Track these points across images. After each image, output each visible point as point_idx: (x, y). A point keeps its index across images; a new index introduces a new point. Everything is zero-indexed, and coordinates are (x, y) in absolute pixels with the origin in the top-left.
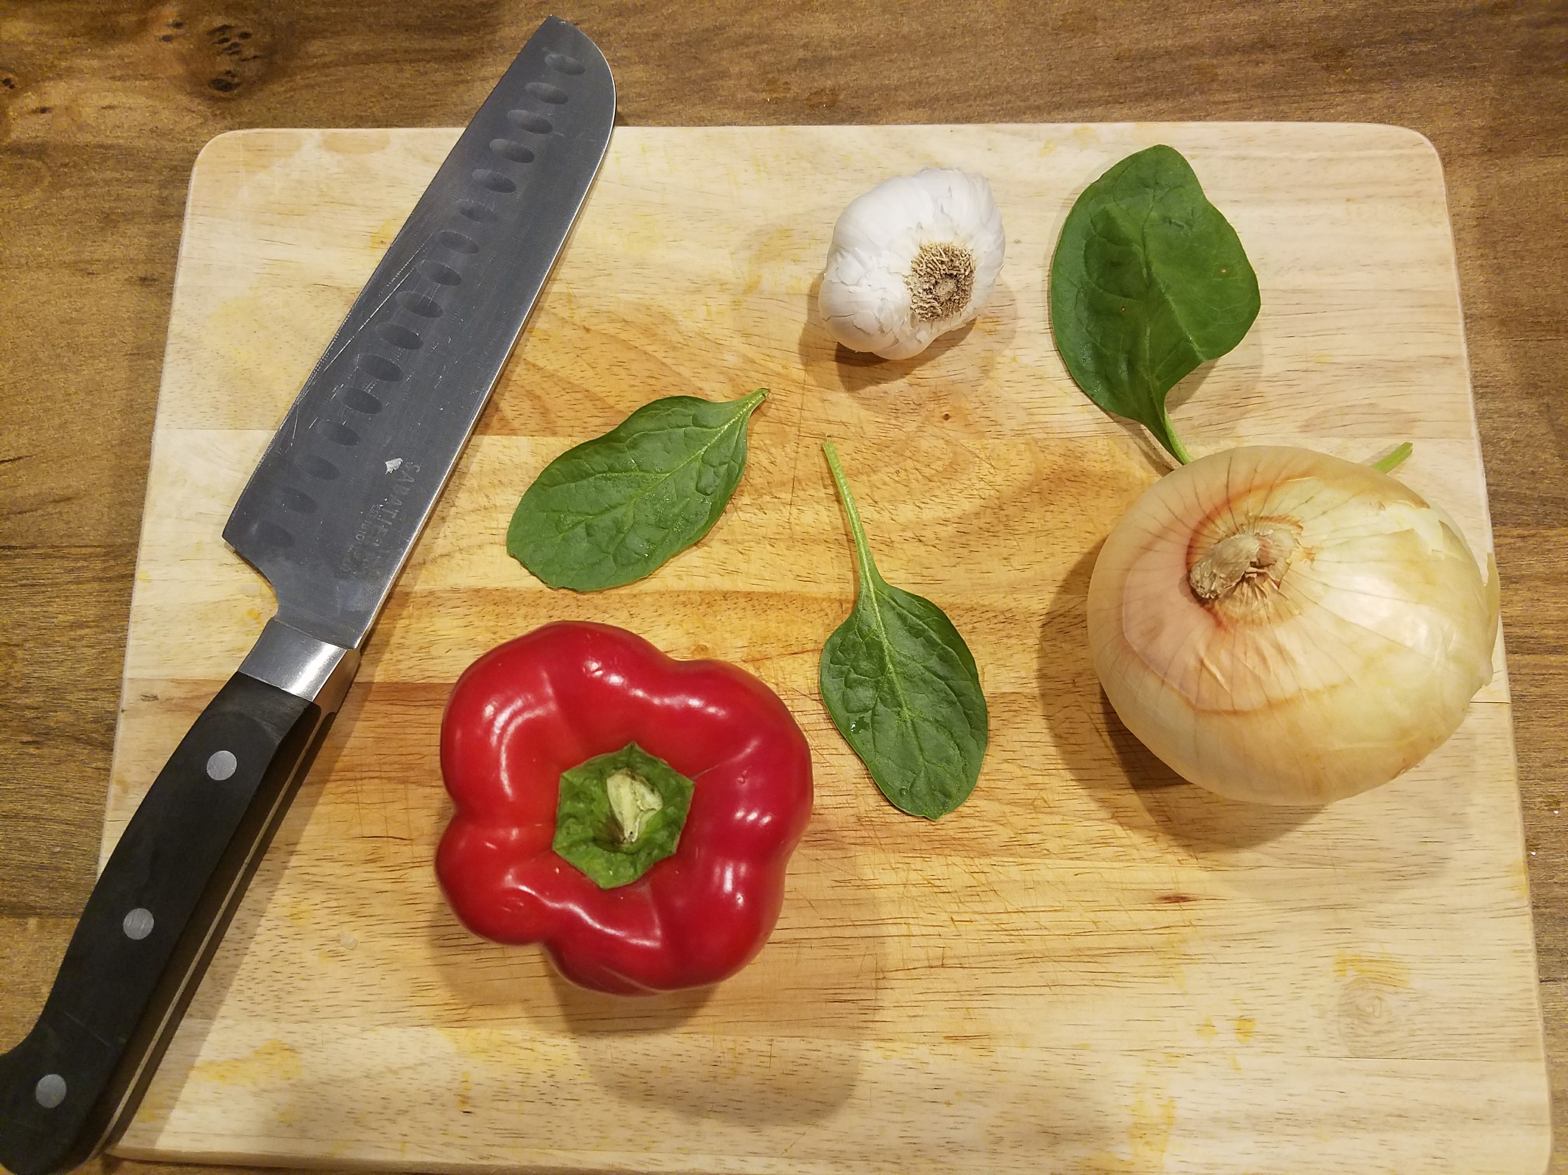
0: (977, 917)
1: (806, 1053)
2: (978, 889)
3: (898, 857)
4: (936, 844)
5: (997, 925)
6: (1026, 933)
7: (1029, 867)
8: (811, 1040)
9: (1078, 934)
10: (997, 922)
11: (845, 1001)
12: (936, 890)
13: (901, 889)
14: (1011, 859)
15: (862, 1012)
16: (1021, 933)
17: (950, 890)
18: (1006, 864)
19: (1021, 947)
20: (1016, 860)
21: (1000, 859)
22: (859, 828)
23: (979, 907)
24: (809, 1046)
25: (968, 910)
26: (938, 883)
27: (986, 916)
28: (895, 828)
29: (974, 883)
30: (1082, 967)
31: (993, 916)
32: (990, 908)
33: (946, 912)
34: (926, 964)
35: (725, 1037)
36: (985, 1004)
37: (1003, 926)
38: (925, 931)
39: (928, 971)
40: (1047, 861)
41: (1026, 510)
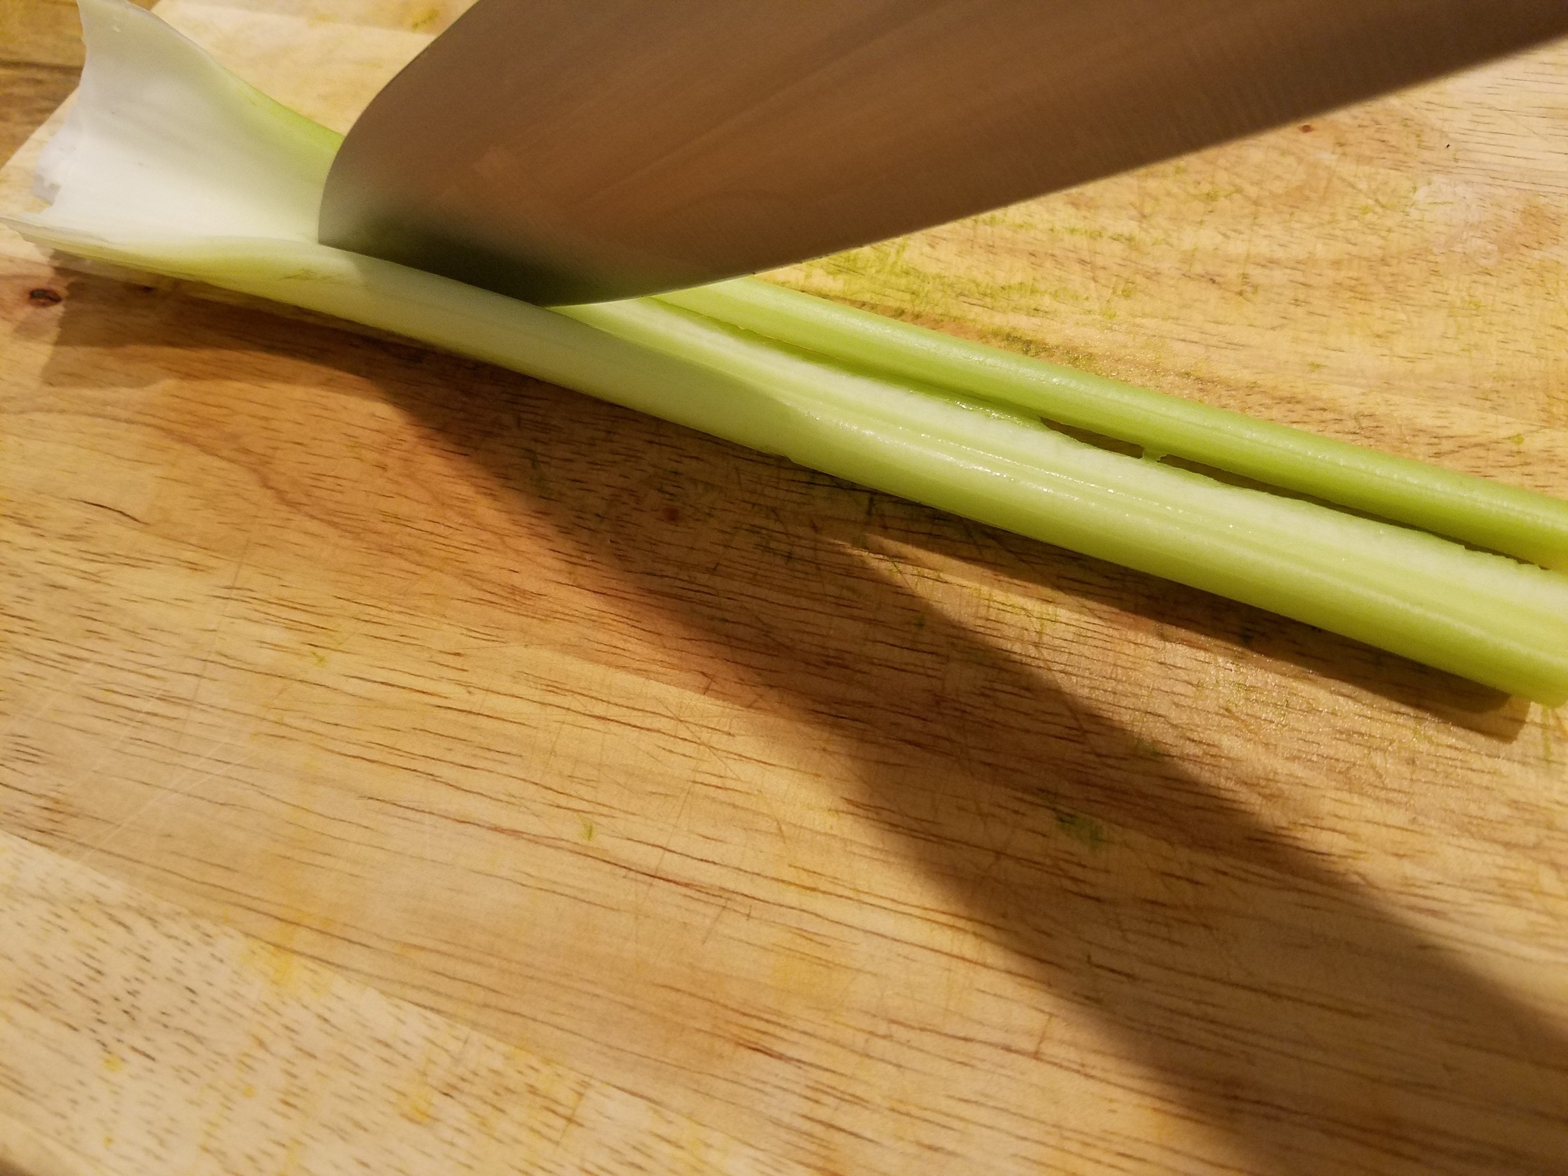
0: (1153, 973)
1: (650, 1141)
2: (1169, 912)
3: (1000, 794)
4: (1096, 794)
5: (1196, 1002)
6: (1268, 1043)
8: (671, 1116)
9: (1398, 1085)
10: (1197, 997)
11: (780, 1057)
12: (1068, 884)
13: (987, 860)
14: (1269, 872)
15: (810, 1093)
16: (1253, 1039)
17: (1104, 895)
19: (1244, 1071)
24: (663, 1129)
26: (1077, 872)
34: (997, 1037)
35: (491, 1042)
37: (1210, 1010)
39: (998, 1055)
41: (1435, 273)
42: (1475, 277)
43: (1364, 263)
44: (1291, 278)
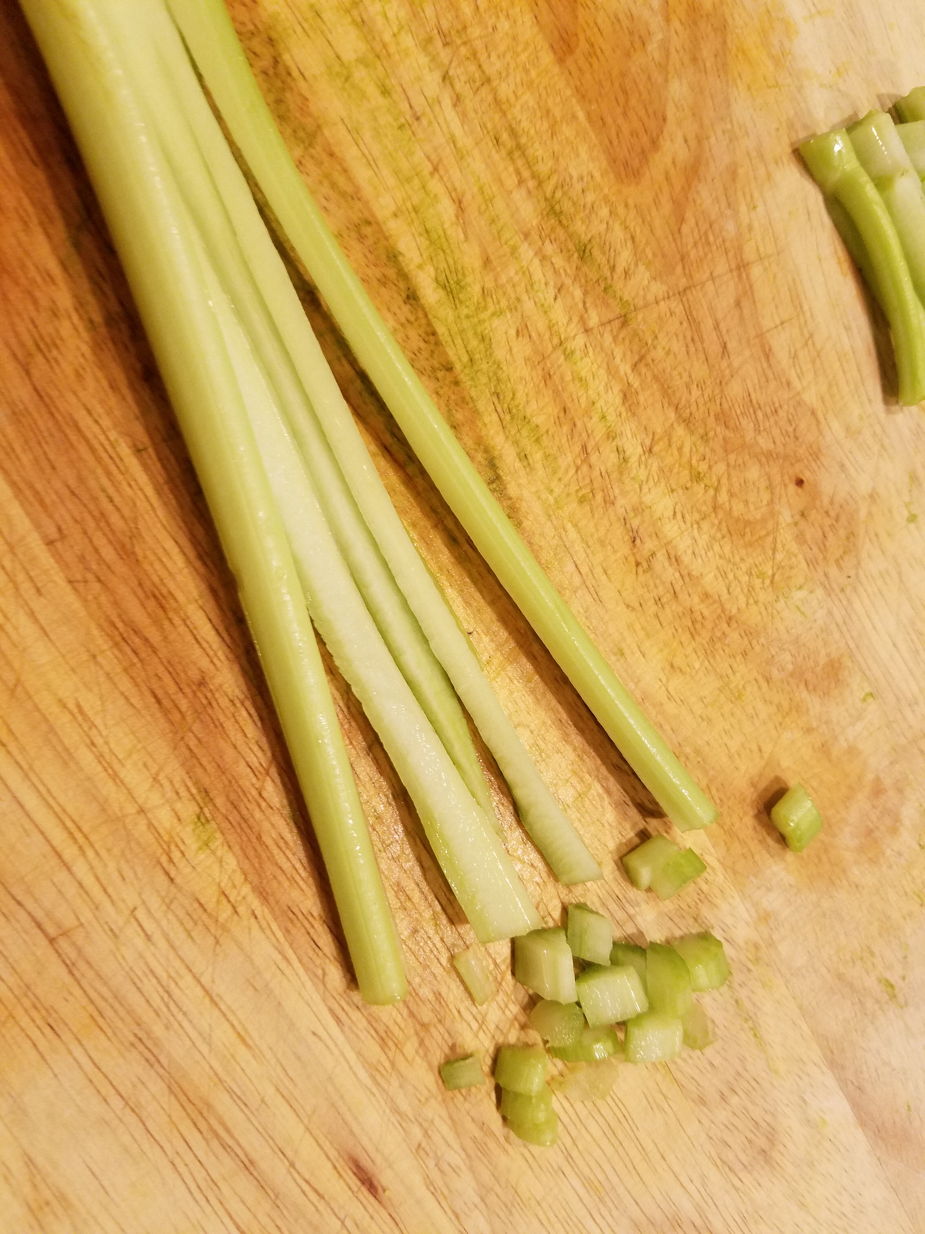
0: (162, 943)
2: (205, 917)
3: (178, 774)
4: (234, 817)
5: (170, 977)
6: (185, 1024)
7: (283, 965)
9: (230, 1091)
10: (173, 974)
12: (164, 859)
13: (131, 809)
14: (279, 934)
16: (180, 1017)
17: (178, 880)
18: (268, 932)
19: (158, 1030)
20: (282, 940)
21: (269, 917)
22: (187, 690)
23: (179, 936)
25: (164, 923)
26: (176, 855)
27: (172, 955)
28: (222, 743)
29: (210, 906)
30: (186, 1127)
31: (177, 964)
32: (189, 951)
33: (140, 894)
36: (36, 1034)
37: (173, 986)
38: (89, 881)
40: (309, 984)
41: (745, 654)
42: (760, 678)
43: (719, 611)
44: (674, 582)
